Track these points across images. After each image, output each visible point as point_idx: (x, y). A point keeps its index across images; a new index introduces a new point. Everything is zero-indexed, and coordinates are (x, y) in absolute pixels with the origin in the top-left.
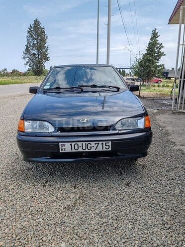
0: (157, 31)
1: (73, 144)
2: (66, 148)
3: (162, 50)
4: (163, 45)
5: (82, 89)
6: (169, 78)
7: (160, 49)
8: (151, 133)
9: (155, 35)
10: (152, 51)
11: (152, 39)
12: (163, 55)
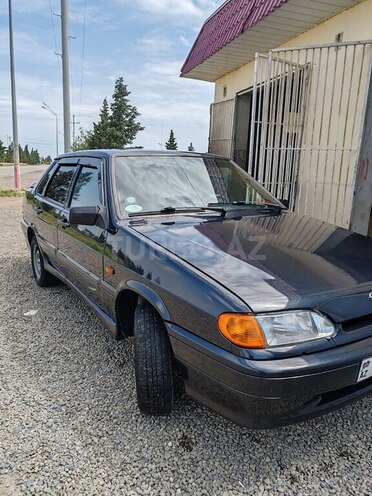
0: (124, 83)
2: (369, 370)
3: (136, 121)
4: (138, 111)
7: (133, 117)
9: (121, 91)
12: (138, 128)
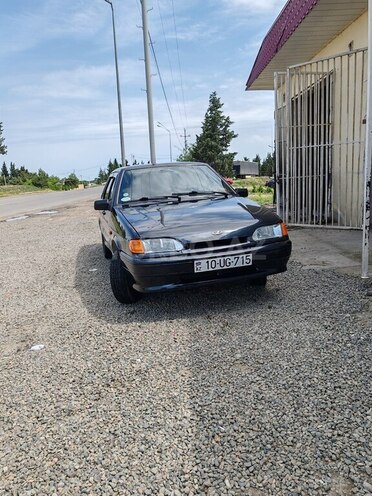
0: (217, 97)
1: (210, 261)
2: (202, 267)
3: (230, 129)
4: (231, 120)
5: (180, 199)
6: (243, 177)
7: (227, 126)
8: (290, 243)
9: (215, 104)
10: (213, 131)
11: (211, 109)
12: (232, 136)
